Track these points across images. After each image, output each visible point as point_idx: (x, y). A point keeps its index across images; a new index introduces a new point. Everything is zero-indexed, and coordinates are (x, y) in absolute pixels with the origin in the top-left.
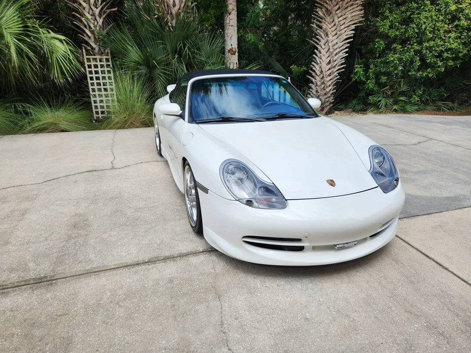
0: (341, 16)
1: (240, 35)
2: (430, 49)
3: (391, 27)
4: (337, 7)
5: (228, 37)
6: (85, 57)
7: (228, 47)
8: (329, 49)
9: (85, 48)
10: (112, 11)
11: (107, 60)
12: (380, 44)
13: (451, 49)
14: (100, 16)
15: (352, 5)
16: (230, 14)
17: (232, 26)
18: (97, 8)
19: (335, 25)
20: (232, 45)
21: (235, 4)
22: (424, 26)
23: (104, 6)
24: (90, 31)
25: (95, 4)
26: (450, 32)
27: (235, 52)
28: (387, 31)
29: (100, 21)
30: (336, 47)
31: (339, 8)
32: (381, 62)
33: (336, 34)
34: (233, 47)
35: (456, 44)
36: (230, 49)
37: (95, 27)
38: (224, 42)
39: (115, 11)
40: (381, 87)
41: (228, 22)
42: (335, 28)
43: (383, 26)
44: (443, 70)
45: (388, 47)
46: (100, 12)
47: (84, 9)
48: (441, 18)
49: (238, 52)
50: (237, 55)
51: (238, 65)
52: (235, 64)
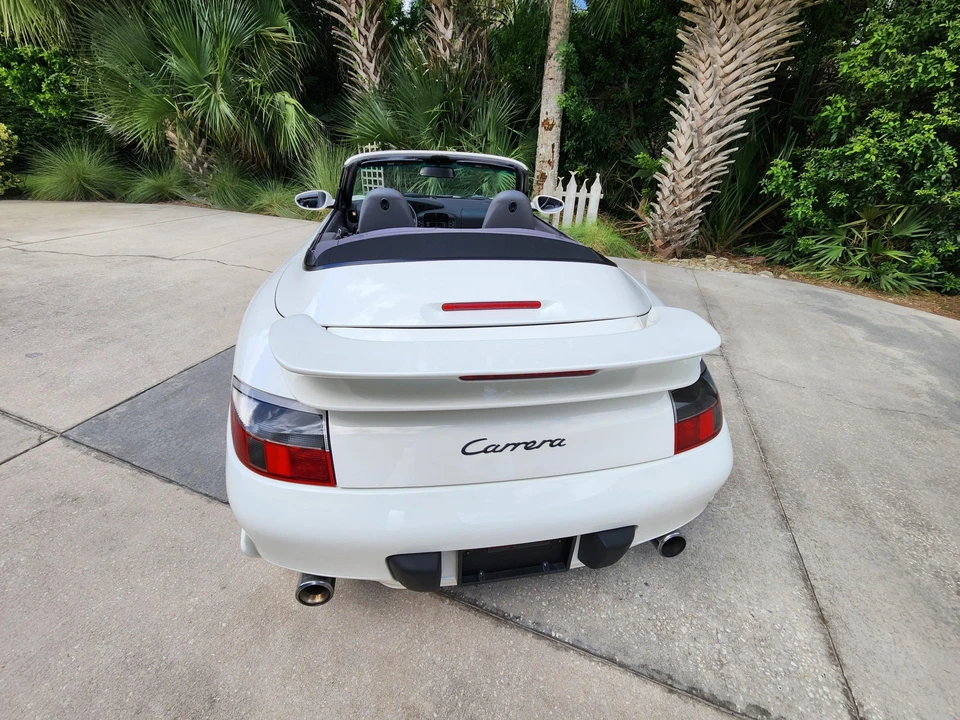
3: (873, 61)
5: (544, 99)
7: (542, 118)
16: (550, 58)
17: (551, 79)
20: (547, 113)
27: (553, 125)
32: (834, 157)
34: (549, 116)
36: (545, 121)
40: (845, 219)
41: (546, 72)
45: (858, 119)
49: (561, 126)
50: (556, 131)
51: (556, 149)
52: (550, 147)
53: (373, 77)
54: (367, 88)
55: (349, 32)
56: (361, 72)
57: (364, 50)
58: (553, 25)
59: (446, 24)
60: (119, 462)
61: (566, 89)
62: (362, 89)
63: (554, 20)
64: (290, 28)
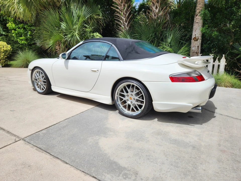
5: (194, 30)
16: (196, 16)
17: (197, 23)
20: (195, 35)
27: (198, 39)
34: (196, 36)
36: (194, 38)
41: (195, 21)
49: (201, 40)
50: (199, 41)
51: (200, 48)
52: (197, 47)
53: (126, 27)
54: (124, 31)
55: (120, 14)
56: (122, 26)
57: (124, 19)
58: (198, 5)
59: (156, 8)
60: (45, 152)
61: (203, 26)
62: (122, 31)
63: (199, 3)
64: (101, 14)
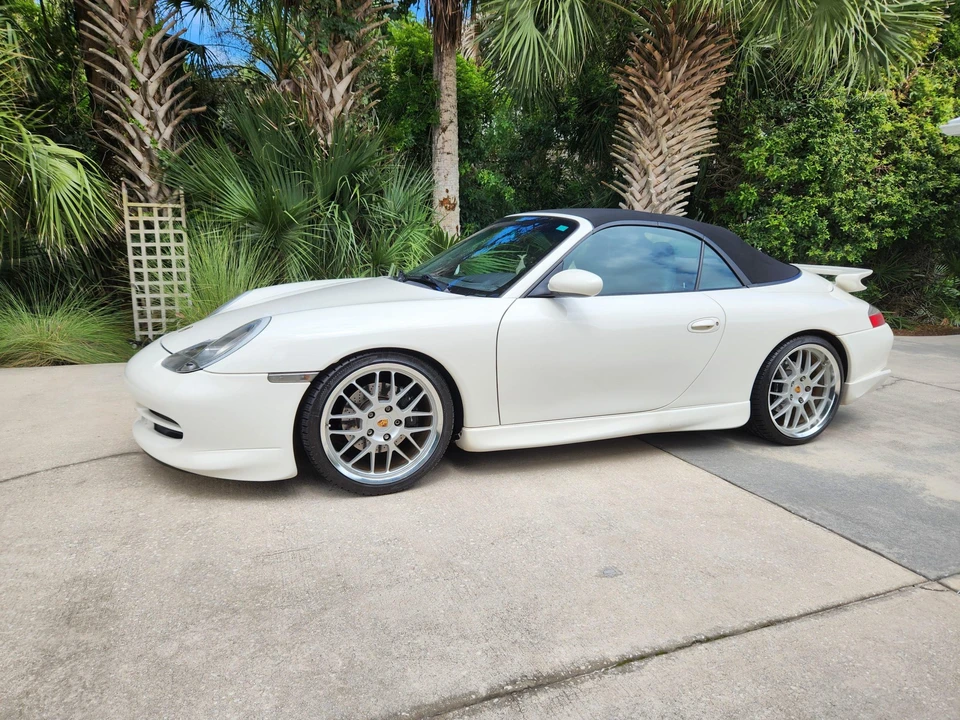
0: (673, 137)
1: (464, 171)
2: (848, 204)
3: (769, 161)
4: (664, 119)
5: (439, 175)
6: (126, 204)
7: (439, 195)
8: (650, 201)
9: (128, 186)
10: (194, 114)
11: (176, 213)
12: (750, 193)
13: (887, 206)
14: (167, 119)
15: (694, 116)
16: (444, 130)
17: (448, 154)
18: (161, 105)
19: (661, 153)
20: (447, 191)
21: (455, 111)
22: (835, 160)
23: (177, 102)
24: (141, 151)
25: (157, 97)
26: (883, 173)
27: (455, 205)
28: (763, 170)
29: (167, 132)
30: (663, 197)
31: (668, 122)
33: (664, 171)
34: (450, 194)
35: (898, 196)
36: (444, 199)
37: (154, 142)
38: (432, 184)
39: (199, 113)
41: (439, 145)
42: (660, 159)
43: (755, 159)
44: (875, 246)
45: (765, 200)
46: (166, 114)
47: (132, 105)
48: (867, 145)
49: (460, 206)
50: (458, 211)
51: (459, 232)
52: (455, 230)
58: (444, 97)
63: (446, 92)
